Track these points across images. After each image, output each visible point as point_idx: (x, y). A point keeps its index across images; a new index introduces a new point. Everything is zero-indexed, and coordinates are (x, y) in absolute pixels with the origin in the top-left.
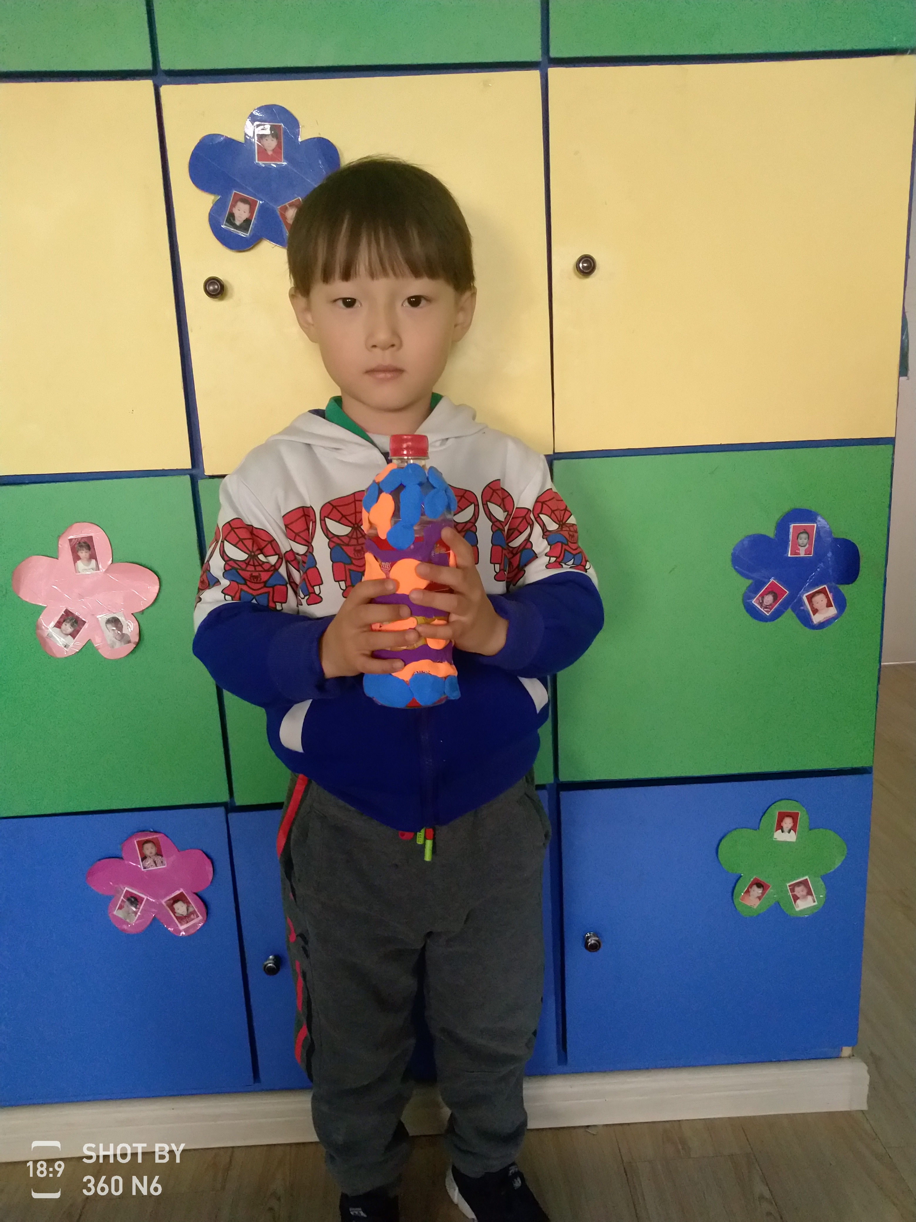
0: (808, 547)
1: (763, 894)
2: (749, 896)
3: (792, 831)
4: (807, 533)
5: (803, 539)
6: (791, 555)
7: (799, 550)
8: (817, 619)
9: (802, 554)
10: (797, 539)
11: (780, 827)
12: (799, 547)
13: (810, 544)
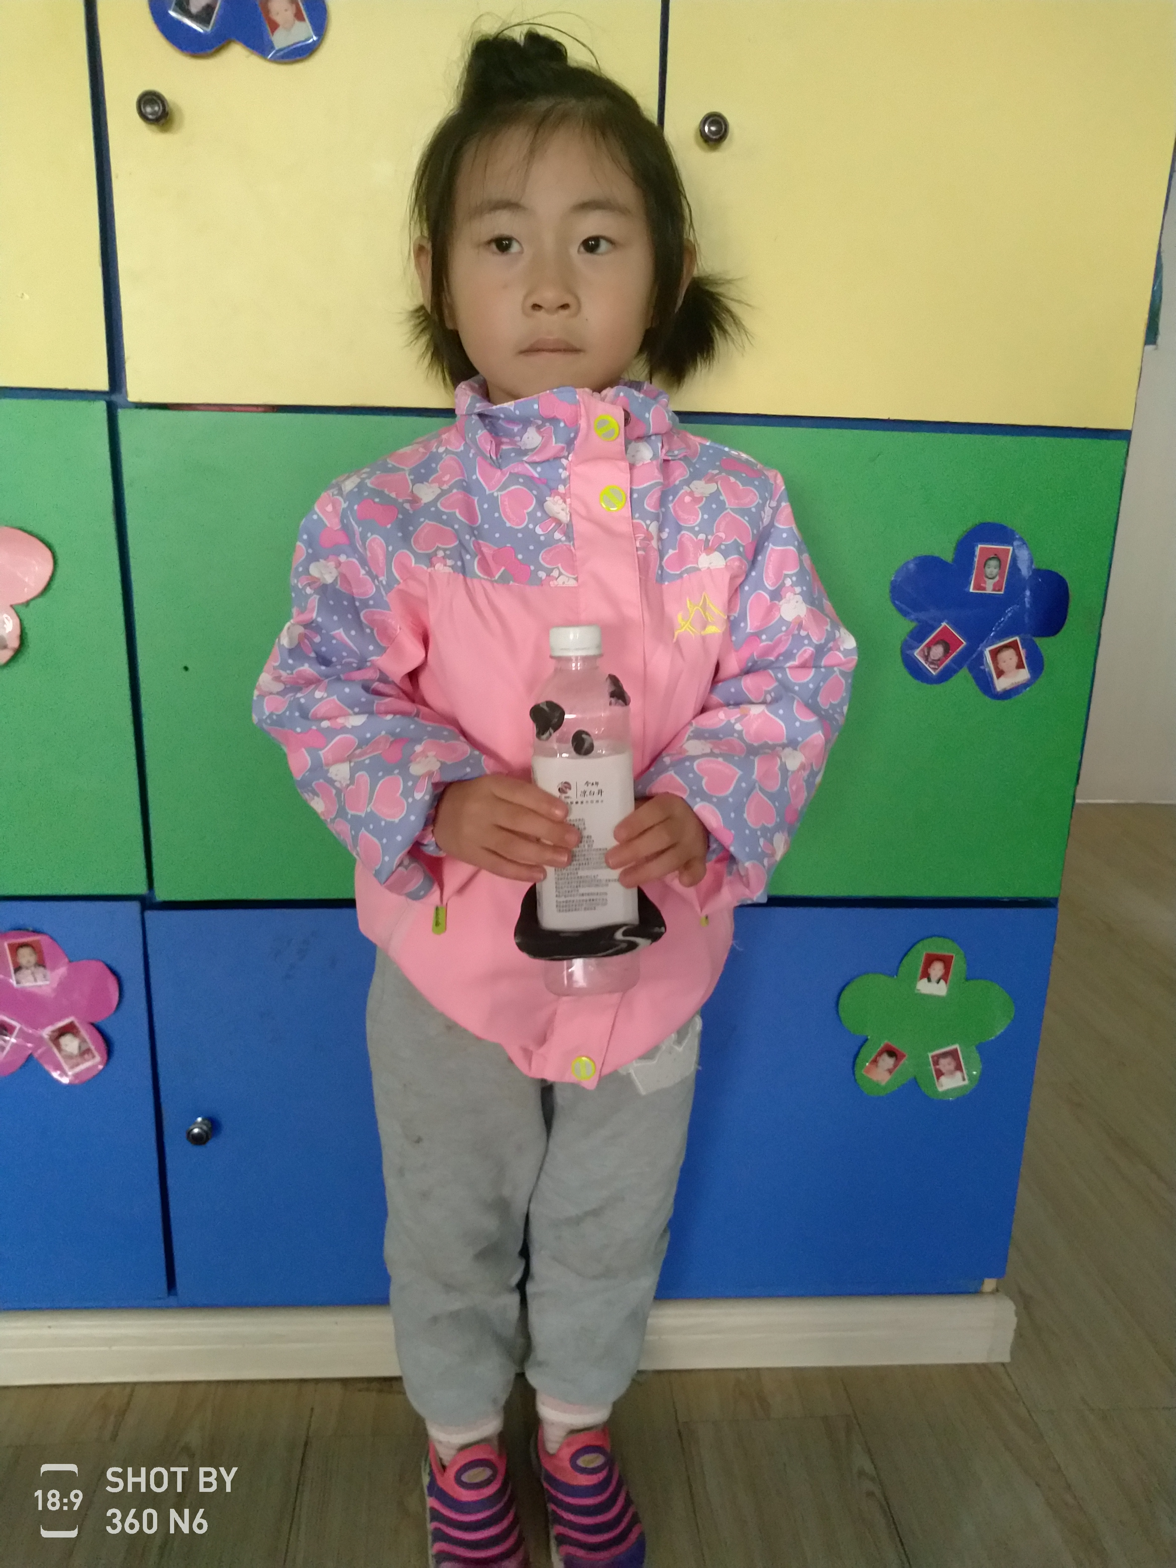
0: (998, 581)
1: (895, 1066)
2: (877, 1066)
3: (942, 982)
4: (999, 559)
5: (992, 568)
6: (974, 589)
7: (985, 582)
8: (1001, 684)
9: (989, 590)
10: (984, 567)
11: (926, 975)
12: (986, 579)
13: (1002, 577)
